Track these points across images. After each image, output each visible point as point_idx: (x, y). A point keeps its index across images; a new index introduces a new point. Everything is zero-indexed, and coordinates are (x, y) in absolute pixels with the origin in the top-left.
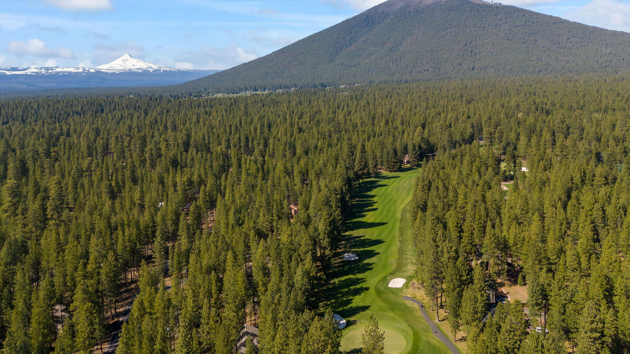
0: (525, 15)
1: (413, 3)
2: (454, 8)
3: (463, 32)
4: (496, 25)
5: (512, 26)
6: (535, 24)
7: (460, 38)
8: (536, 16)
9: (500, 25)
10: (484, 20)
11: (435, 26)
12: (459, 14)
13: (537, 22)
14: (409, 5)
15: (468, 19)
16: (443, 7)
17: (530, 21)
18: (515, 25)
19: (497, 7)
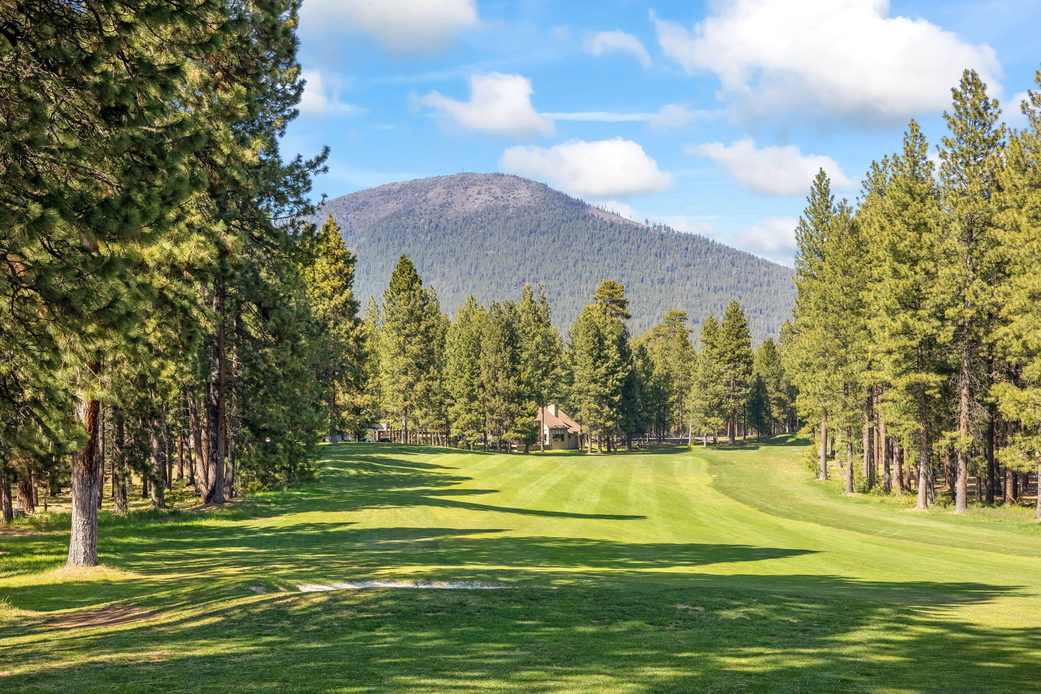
0: (737, 262)
1: (424, 206)
2: (543, 228)
3: (572, 294)
4: (662, 281)
5: (706, 288)
6: (765, 287)
7: (564, 309)
8: (764, 269)
9: (672, 281)
10: (629, 264)
11: (490, 272)
12: (557, 245)
13: (769, 283)
14: (413, 210)
15: (583, 260)
16: (513, 222)
17: (751, 278)
18: (713, 285)
19: (662, 237)
